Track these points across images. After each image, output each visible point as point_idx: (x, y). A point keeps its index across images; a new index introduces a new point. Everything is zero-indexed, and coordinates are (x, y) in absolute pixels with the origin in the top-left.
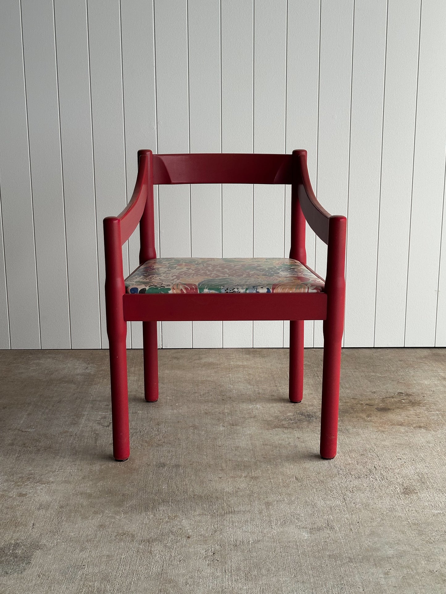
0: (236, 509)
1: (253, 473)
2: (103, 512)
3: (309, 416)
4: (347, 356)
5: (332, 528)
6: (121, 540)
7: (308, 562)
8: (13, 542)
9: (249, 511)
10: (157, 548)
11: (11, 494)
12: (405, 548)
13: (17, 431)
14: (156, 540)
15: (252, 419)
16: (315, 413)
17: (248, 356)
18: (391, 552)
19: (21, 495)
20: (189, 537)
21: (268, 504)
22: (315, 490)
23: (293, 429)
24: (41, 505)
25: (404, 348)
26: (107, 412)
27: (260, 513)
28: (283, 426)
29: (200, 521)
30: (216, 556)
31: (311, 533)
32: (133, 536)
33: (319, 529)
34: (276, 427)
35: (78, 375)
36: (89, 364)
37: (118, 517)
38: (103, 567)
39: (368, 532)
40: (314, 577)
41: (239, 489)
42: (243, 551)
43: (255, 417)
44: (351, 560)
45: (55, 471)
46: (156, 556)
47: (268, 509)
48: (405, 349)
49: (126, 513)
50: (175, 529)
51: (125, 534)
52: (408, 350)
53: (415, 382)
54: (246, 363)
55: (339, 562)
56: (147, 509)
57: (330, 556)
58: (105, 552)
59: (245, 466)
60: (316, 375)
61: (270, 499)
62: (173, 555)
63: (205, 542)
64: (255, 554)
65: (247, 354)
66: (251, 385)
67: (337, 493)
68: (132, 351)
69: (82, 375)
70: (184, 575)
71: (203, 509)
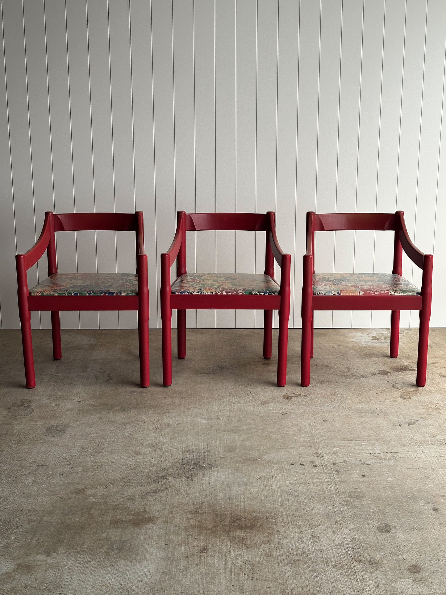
0: (171, 411)
1: (183, 395)
2: (101, 412)
3: (222, 367)
4: (256, 333)
5: (219, 419)
6: (110, 424)
7: (203, 431)
8: (55, 424)
9: (178, 412)
10: (128, 427)
11: (52, 405)
12: (252, 426)
13: (51, 375)
14: (128, 423)
15: (188, 369)
16: (226, 366)
17: (192, 333)
18: (245, 427)
19: (57, 405)
20: (145, 422)
21: (188, 409)
22: (215, 403)
23: (210, 374)
24: (68, 410)
25: (293, 328)
26: (103, 365)
27: (184, 412)
28: (205, 373)
29: (151, 416)
30: (158, 430)
31: (207, 420)
32: (116, 422)
33: (212, 419)
34: (201, 373)
35: (85, 344)
36: (91, 338)
37: (109, 414)
38: (101, 434)
39: (236, 420)
40: (204, 437)
41: (174, 402)
42: (171, 428)
43: (190, 368)
44: (224, 431)
45: (74, 395)
46: (127, 429)
47: (187, 411)
48: (293, 330)
49: (113, 413)
50: (138, 419)
51: (112, 421)
52: (295, 330)
53: (291, 349)
54: (190, 338)
55: (218, 432)
56: (124, 411)
57: (214, 429)
58: (102, 428)
59: (179, 392)
60: (232, 345)
61: (190, 407)
62: (136, 429)
63: (153, 424)
64: (177, 429)
65: (192, 332)
66: (191, 351)
67: (226, 404)
68: (119, 330)
69: (87, 345)
70: (141, 436)
71: (154, 411)
